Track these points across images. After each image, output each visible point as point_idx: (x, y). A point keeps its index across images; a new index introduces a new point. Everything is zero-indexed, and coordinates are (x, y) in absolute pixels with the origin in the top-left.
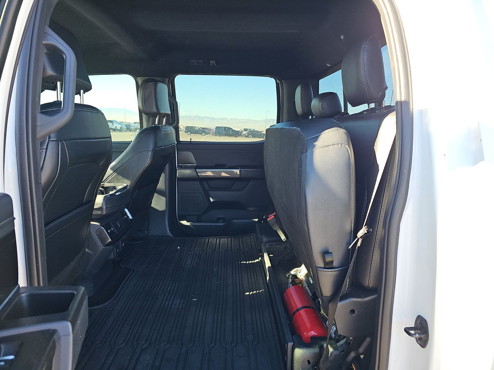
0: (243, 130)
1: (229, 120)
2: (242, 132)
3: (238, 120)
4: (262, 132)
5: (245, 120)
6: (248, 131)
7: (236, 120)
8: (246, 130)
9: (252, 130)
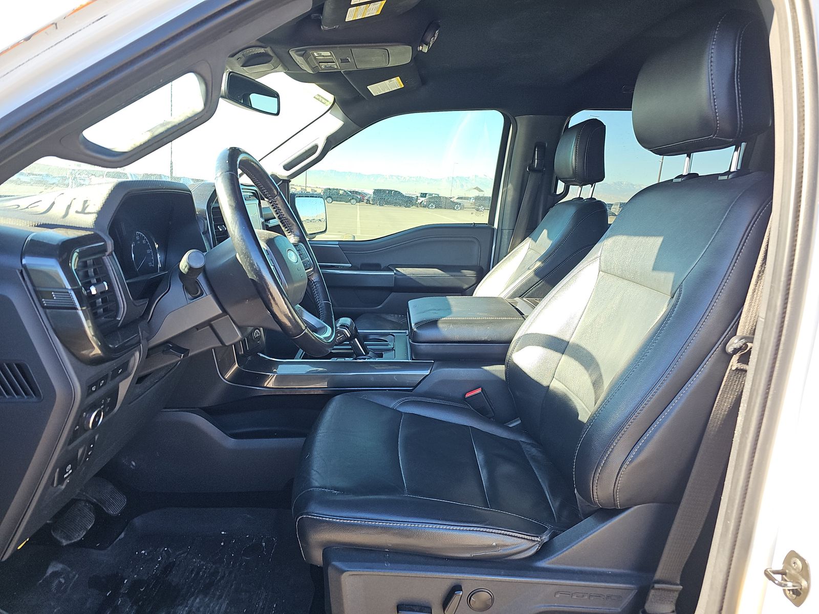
0: (419, 195)
1: (386, 178)
2: (417, 199)
3: (403, 178)
4: (451, 199)
5: (414, 177)
6: (427, 198)
7: (399, 179)
8: (424, 195)
9: (433, 195)
